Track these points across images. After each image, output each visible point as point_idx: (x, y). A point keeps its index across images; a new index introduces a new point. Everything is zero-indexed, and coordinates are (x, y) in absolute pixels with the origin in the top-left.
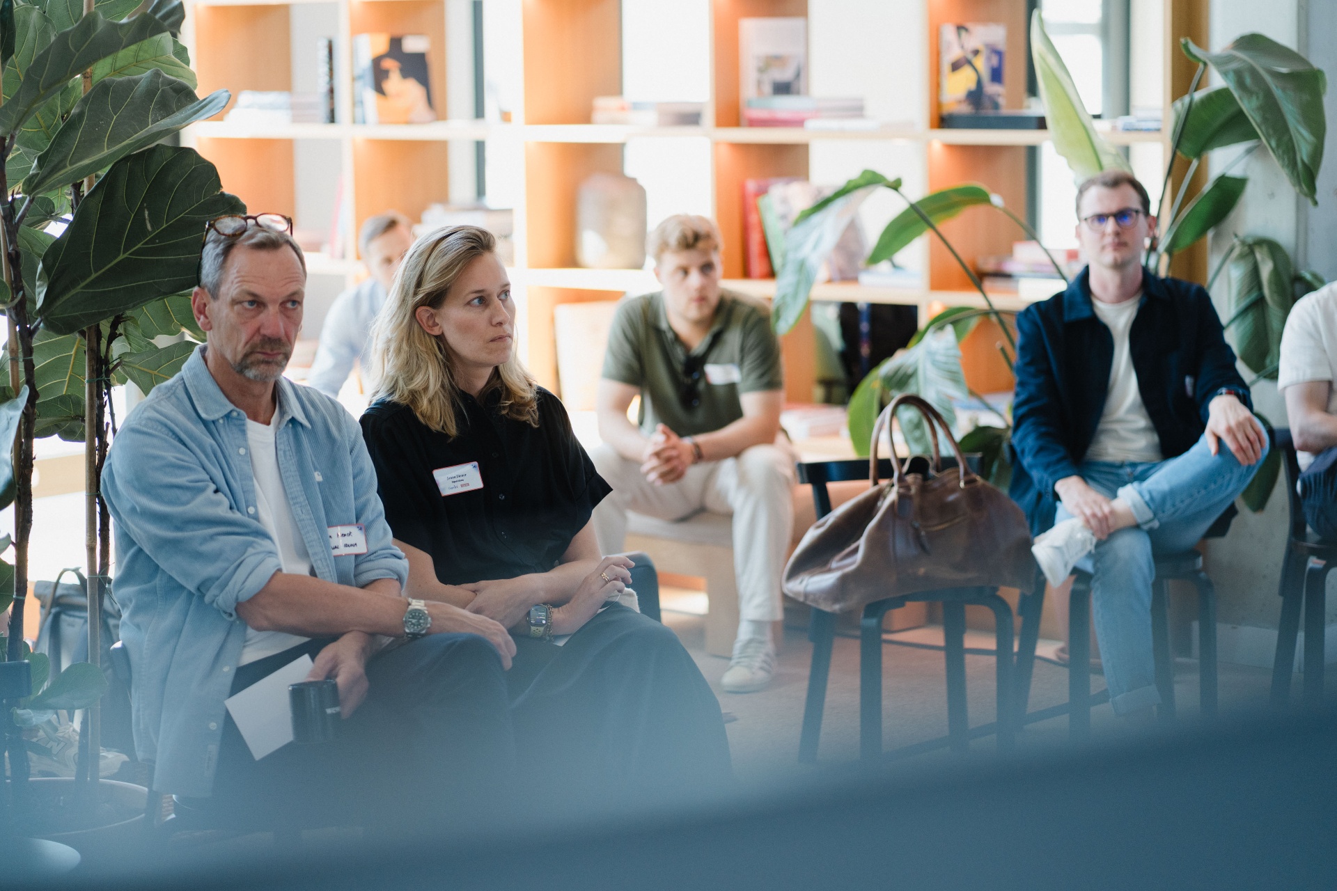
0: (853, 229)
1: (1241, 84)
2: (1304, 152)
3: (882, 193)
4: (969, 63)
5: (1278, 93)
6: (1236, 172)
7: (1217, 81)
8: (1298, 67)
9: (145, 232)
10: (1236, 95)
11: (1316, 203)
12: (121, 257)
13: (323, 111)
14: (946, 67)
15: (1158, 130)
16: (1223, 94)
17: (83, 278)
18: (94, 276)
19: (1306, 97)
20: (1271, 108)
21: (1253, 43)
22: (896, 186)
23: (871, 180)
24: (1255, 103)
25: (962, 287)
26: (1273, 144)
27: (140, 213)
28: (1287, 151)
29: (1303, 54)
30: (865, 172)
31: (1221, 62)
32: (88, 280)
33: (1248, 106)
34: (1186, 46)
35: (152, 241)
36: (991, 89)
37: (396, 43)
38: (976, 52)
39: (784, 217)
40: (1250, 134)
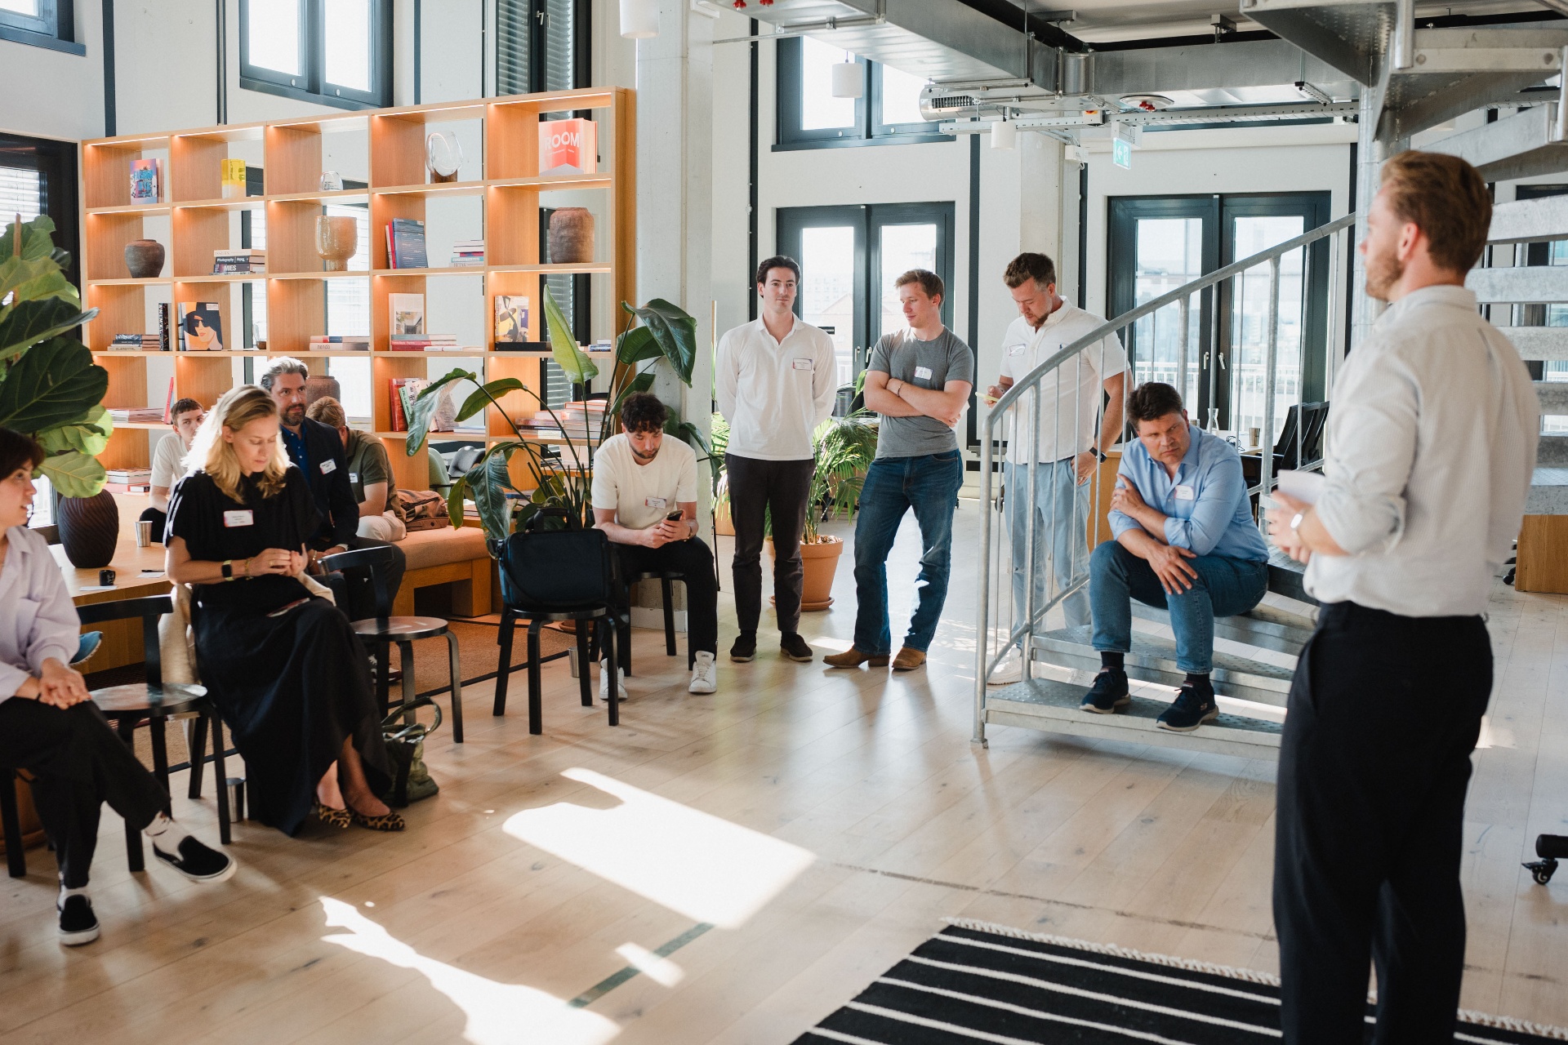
0: (447, 402)
1: (652, 324)
2: (685, 360)
3: (464, 382)
4: (510, 316)
5: (671, 329)
6: (649, 371)
7: (640, 323)
8: (682, 317)
9: (48, 386)
10: (650, 329)
11: (691, 386)
12: (34, 401)
13: (161, 344)
14: (498, 318)
15: (609, 350)
16: (644, 329)
17: (12, 411)
18: (18, 411)
19: (686, 332)
20: (668, 335)
21: (658, 304)
22: (472, 377)
23: (458, 374)
24: (660, 334)
25: (508, 434)
26: (669, 355)
27: (45, 377)
28: (677, 358)
29: (683, 309)
30: (456, 370)
31: (643, 313)
32: (15, 413)
33: (657, 335)
34: (624, 304)
35: (52, 392)
36: (522, 330)
37: (201, 306)
38: (514, 311)
39: (412, 397)
40: (658, 352)
